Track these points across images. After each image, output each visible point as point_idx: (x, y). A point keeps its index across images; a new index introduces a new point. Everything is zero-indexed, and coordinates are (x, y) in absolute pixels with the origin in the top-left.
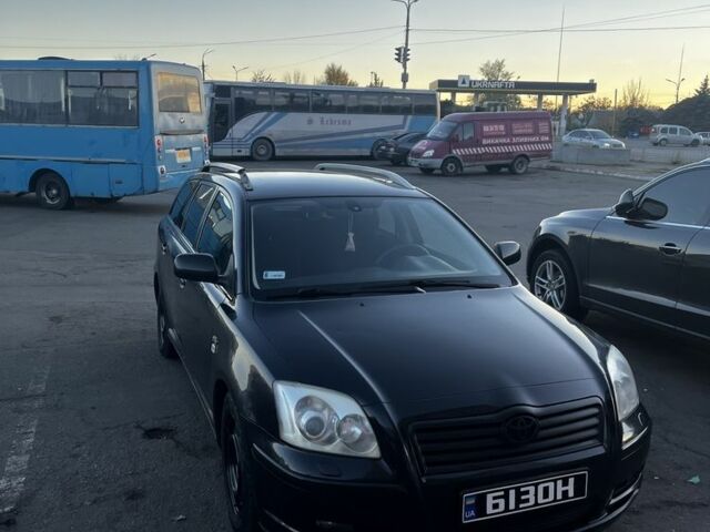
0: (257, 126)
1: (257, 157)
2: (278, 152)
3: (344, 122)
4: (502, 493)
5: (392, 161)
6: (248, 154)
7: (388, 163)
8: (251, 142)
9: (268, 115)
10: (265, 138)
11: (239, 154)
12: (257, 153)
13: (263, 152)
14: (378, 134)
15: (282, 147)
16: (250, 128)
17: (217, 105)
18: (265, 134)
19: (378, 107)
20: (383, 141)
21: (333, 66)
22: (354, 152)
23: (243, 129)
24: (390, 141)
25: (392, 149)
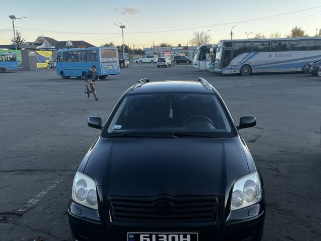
0: (244, 59)
1: (243, 74)
2: (254, 71)
3: (288, 55)
4: (148, 235)
5: (312, 74)
6: (239, 72)
7: (311, 75)
8: (240, 67)
9: (249, 54)
10: (247, 65)
11: (235, 73)
12: (243, 71)
13: (246, 71)
14: (307, 60)
15: (256, 69)
16: (240, 61)
17: (225, 51)
18: (247, 63)
19: (307, 47)
20: (308, 64)
21: (296, 28)
22: (293, 70)
23: (237, 61)
24: (311, 64)
25: (312, 68)
